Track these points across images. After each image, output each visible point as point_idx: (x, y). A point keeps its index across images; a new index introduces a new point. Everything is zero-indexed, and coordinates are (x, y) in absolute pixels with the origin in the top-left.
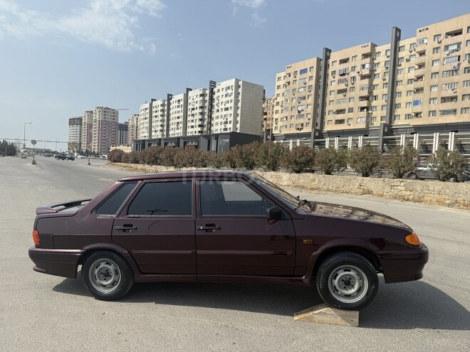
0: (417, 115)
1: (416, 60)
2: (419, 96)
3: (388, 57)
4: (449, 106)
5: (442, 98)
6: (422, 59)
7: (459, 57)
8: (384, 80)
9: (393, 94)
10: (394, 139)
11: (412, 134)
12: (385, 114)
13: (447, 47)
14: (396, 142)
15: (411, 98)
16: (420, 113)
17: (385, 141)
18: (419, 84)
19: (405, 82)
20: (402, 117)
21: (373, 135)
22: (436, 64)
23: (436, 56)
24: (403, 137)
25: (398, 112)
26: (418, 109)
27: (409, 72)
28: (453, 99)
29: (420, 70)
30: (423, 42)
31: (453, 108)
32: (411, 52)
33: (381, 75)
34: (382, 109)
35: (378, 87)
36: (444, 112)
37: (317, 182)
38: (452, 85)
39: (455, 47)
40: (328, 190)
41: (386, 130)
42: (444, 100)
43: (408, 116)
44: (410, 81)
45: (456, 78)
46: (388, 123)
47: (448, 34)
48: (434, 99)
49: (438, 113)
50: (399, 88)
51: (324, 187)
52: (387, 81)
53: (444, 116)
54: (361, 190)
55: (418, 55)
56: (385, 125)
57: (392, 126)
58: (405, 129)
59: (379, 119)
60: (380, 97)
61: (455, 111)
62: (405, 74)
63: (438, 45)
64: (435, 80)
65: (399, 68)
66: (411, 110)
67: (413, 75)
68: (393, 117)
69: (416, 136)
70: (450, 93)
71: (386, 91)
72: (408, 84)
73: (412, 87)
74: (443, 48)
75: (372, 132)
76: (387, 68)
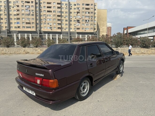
0: (19, 27)
1: (16, 8)
2: (18, 21)
3: (5, 4)
4: (28, 25)
5: (26, 23)
6: (18, 8)
7: (30, 10)
8: (5, 13)
9: (9, 19)
10: (12, 35)
11: (18, 33)
12: (7, 26)
13: (26, 6)
14: (12, 36)
15: (16, 21)
16: (20, 27)
17: (8, 36)
18: (18, 17)
19: (13, 15)
20: (14, 28)
21: (3, 33)
22: (23, 11)
23: (23, 8)
24: (15, 34)
25: (11, 25)
26: (19, 25)
27: (14, 12)
28: (29, 23)
29: (18, 12)
30: (18, 2)
31: (30, 26)
32: (14, 4)
33: (3, 10)
34: (5, 24)
35: (2, 15)
36: (27, 27)
37: (4, 51)
38: (28, 19)
39: (28, 7)
40: (10, 53)
41: (8, 32)
42: (27, 23)
43: (16, 27)
44: (15, 15)
45: (29, 17)
46: (8, 29)
47: (26, 2)
48: (23, 22)
49: (25, 27)
50: (11, 17)
51: (9, 53)
52: (6, 13)
53: (27, 29)
54: (25, 52)
55: (16, 6)
56: (7, 30)
57: (10, 30)
58: (15, 32)
59: (4, 27)
60: (4, 19)
61: (30, 27)
62: (13, 12)
63: (23, 5)
64: (23, 16)
65: (10, 9)
66: (16, 25)
67: (16, 13)
68: (10, 27)
69: (19, 34)
70: (28, 21)
71: (6, 17)
72: (14, 16)
73: (16, 17)
74: (24, 6)
75: (2, 32)
76: (5, 8)
